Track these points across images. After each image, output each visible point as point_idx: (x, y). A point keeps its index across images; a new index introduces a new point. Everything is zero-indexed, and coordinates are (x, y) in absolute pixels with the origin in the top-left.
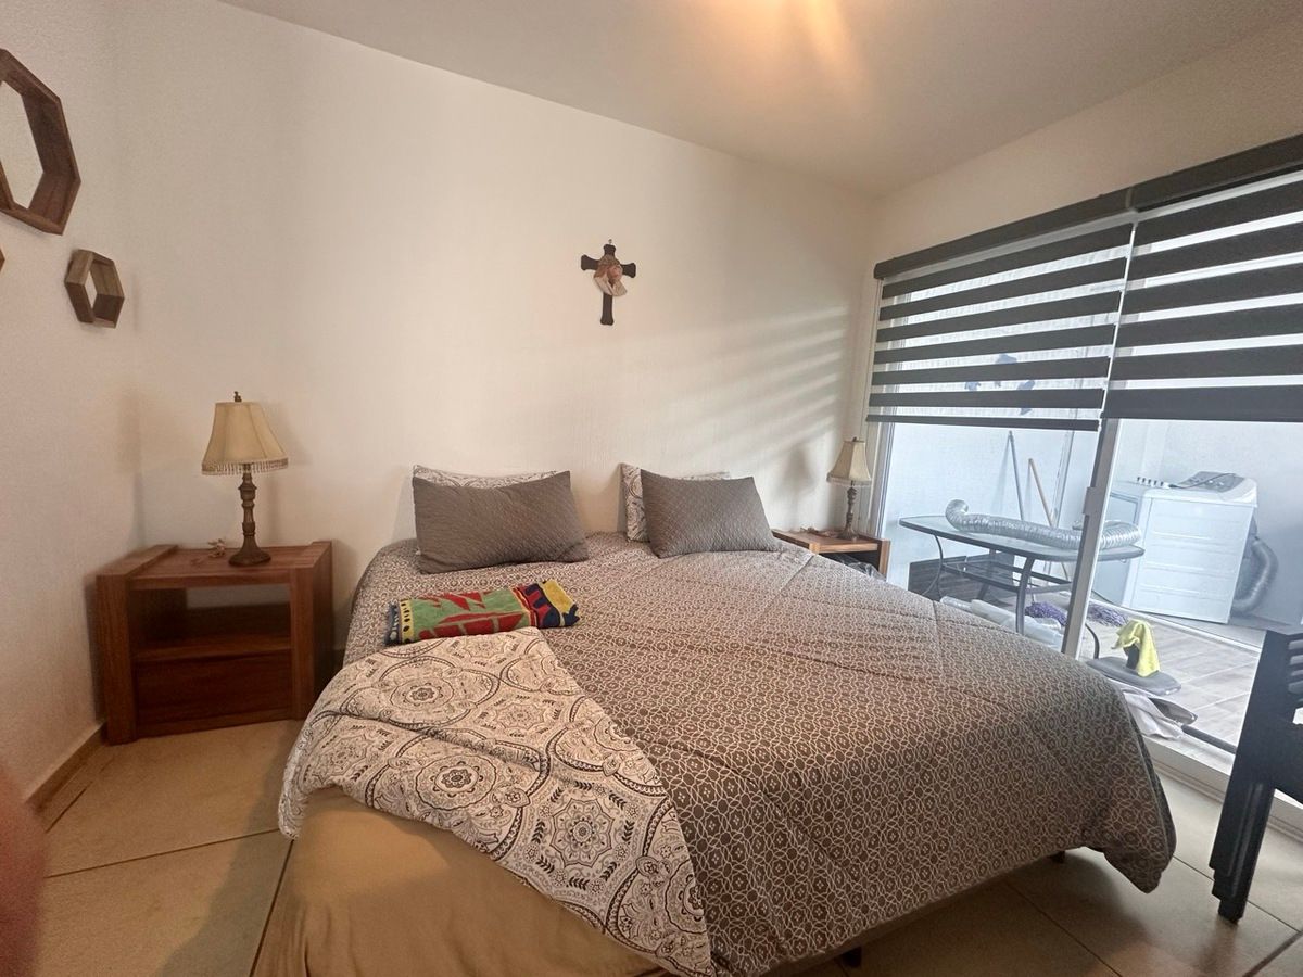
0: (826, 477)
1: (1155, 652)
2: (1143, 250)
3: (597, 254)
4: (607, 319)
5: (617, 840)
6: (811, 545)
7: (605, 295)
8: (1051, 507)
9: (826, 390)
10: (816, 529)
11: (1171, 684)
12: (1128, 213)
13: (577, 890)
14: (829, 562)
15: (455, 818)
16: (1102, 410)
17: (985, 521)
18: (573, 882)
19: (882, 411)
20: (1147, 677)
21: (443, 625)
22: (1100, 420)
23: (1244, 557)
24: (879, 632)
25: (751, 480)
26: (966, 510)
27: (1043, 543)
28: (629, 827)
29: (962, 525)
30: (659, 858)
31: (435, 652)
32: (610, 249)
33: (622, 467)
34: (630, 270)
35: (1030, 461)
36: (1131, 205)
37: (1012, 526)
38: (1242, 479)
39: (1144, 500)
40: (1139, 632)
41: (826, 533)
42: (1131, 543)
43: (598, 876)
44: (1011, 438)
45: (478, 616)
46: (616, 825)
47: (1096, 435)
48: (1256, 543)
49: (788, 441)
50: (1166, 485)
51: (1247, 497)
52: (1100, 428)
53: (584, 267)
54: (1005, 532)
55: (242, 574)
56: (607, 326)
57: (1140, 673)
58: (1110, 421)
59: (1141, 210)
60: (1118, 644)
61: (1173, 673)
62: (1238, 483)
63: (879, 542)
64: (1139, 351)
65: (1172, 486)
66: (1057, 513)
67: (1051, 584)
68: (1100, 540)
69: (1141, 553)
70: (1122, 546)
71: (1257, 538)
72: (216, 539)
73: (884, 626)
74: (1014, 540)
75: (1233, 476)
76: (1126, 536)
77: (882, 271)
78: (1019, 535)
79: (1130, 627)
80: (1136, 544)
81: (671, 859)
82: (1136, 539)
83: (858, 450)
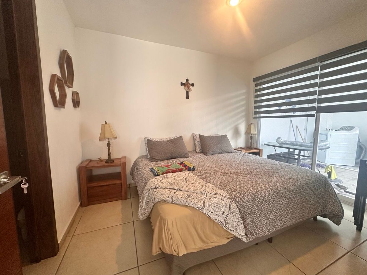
0: (244, 133)
1: (335, 173)
2: (322, 72)
3: (184, 82)
4: (188, 97)
5: (224, 207)
6: (243, 151)
7: (187, 91)
8: (303, 138)
9: (242, 111)
10: (243, 147)
11: (340, 181)
12: (318, 63)
13: (218, 217)
14: (249, 154)
15: (192, 203)
16: (316, 112)
17: (287, 142)
18: (217, 215)
19: (257, 116)
20: (334, 180)
21: (167, 171)
22: (316, 114)
23: (357, 148)
24: (267, 168)
25: (226, 135)
26: (282, 140)
27: (303, 147)
28: (226, 205)
29: (281, 143)
30: (233, 211)
31: (169, 176)
32: (187, 80)
33: (193, 134)
34: (192, 85)
35: (297, 126)
36: (319, 61)
37: (294, 143)
38: (355, 127)
39: (329, 134)
40: (330, 168)
41: (246, 148)
42: (326, 145)
43: (221, 214)
44: (291, 120)
45: (173, 169)
46: (223, 204)
47: (314, 118)
48: (360, 144)
49: (233, 125)
50: (334, 130)
51: (356, 132)
52: (316, 116)
53: (181, 85)
54: (293, 145)
55: (108, 165)
56: (187, 99)
57: (332, 179)
58: (318, 114)
59: (321, 62)
60: (325, 172)
61: (341, 179)
62: (354, 128)
63: (260, 149)
64: (323, 96)
65: (336, 130)
66: (305, 139)
67: (305, 157)
68: (318, 145)
69: (329, 148)
70: (324, 146)
71: (360, 143)
72: (99, 158)
73: (267, 167)
74: (295, 146)
75: (352, 127)
76: (325, 143)
77: (255, 80)
78: (296, 145)
79: (328, 167)
80: (328, 145)
81: (235, 211)
82: (327, 144)
83: (253, 126)
